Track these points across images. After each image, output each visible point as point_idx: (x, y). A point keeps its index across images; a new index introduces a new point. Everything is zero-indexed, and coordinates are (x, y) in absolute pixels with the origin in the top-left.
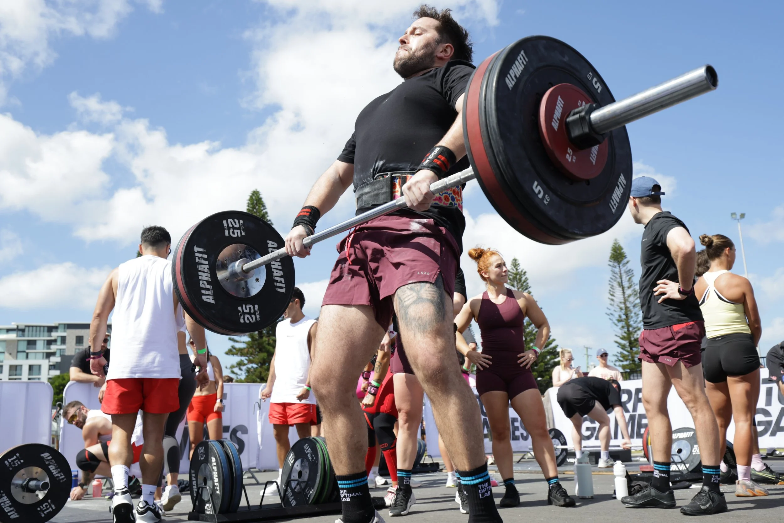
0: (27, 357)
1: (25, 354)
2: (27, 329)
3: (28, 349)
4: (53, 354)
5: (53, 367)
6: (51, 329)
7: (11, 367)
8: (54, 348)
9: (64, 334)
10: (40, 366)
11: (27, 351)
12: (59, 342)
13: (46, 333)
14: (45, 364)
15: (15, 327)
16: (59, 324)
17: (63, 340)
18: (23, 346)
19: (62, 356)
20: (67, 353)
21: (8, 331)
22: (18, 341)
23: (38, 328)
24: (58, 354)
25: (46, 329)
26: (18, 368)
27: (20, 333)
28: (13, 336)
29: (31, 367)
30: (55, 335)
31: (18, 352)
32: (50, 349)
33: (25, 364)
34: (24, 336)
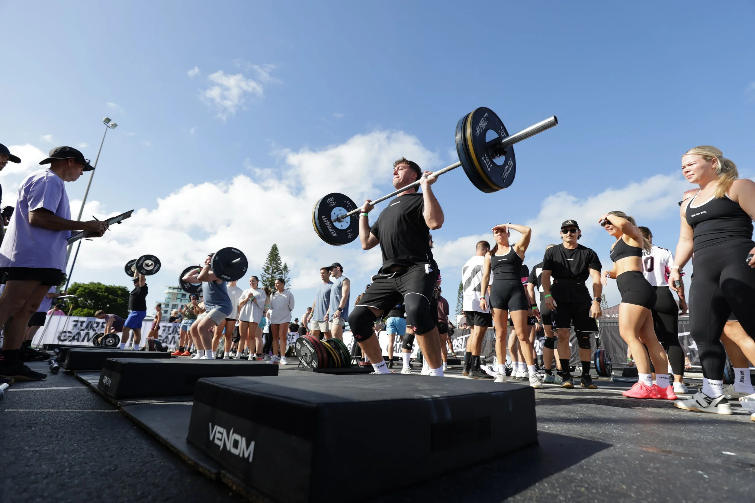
0: (181, 301)
1: (180, 300)
3: (182, 297)
7: (173, 305)
11: (182, 299)
15: (177, 287)
21: (174, 288)
22: (178, 293)
26: (176, 306)
27: (179, 290)
28: (175, 291)
31: (177, 298)
34: (181, 291)
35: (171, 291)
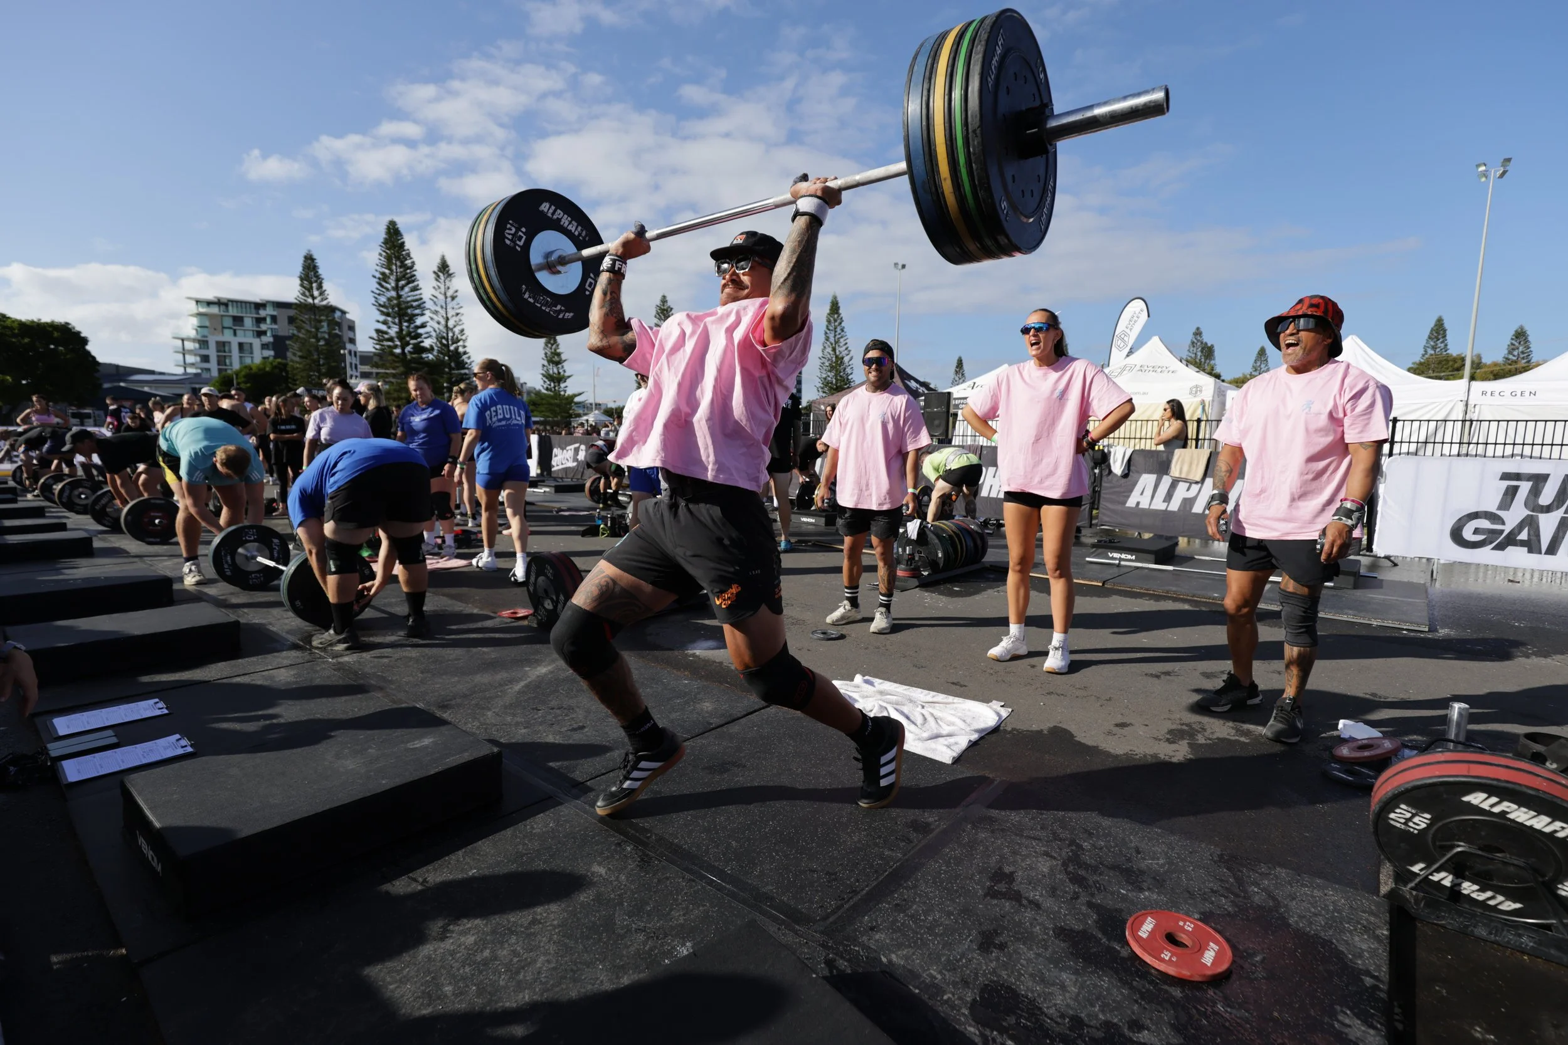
0: (235, 334)
1: (231, 331)
2: (230, 303)
3: (234, 325)
4: (264, 333)
5: (264, 346)
6: (259, 306)
7: (218, 343)
8: (263, 327)
9: (275, 313)
10: (251, 344)
12: (268, 320)
13: (253, 310)
14: (257, 343)
15: (216, 300)
16: (268, 302)
17: (274, 319)
18: (228, 322)
19: (274, 336)
20: (281, 333)
21: (209, 303)
22: (222, 316)
23: (244, 305)
24: (269, 334)
25: (253, 306)
26: (227, 345)
27: (223, 308)
28: (214, 310)
29: (241, 345)
30: (262, 313)
31: (224, 328)
32: (259, 327)
33: (234, 342)
34: (227, 311)
35: (203, 310)
